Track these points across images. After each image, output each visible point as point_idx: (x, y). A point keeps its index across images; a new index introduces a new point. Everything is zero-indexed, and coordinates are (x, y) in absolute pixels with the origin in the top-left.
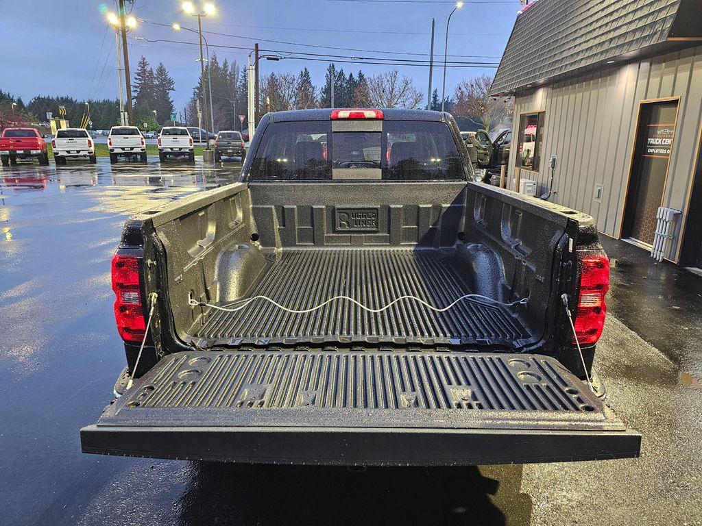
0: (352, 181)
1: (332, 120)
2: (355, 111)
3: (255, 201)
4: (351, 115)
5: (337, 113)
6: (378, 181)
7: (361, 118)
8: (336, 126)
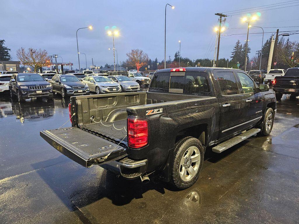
0: (174, 93)
1: (171, 72)
2: (177, 69)
3: (147, 97)
4: (176, 70)
5: (172, 70)
6: (182, 94)
7: (179, 71)
8: (172, 74)
